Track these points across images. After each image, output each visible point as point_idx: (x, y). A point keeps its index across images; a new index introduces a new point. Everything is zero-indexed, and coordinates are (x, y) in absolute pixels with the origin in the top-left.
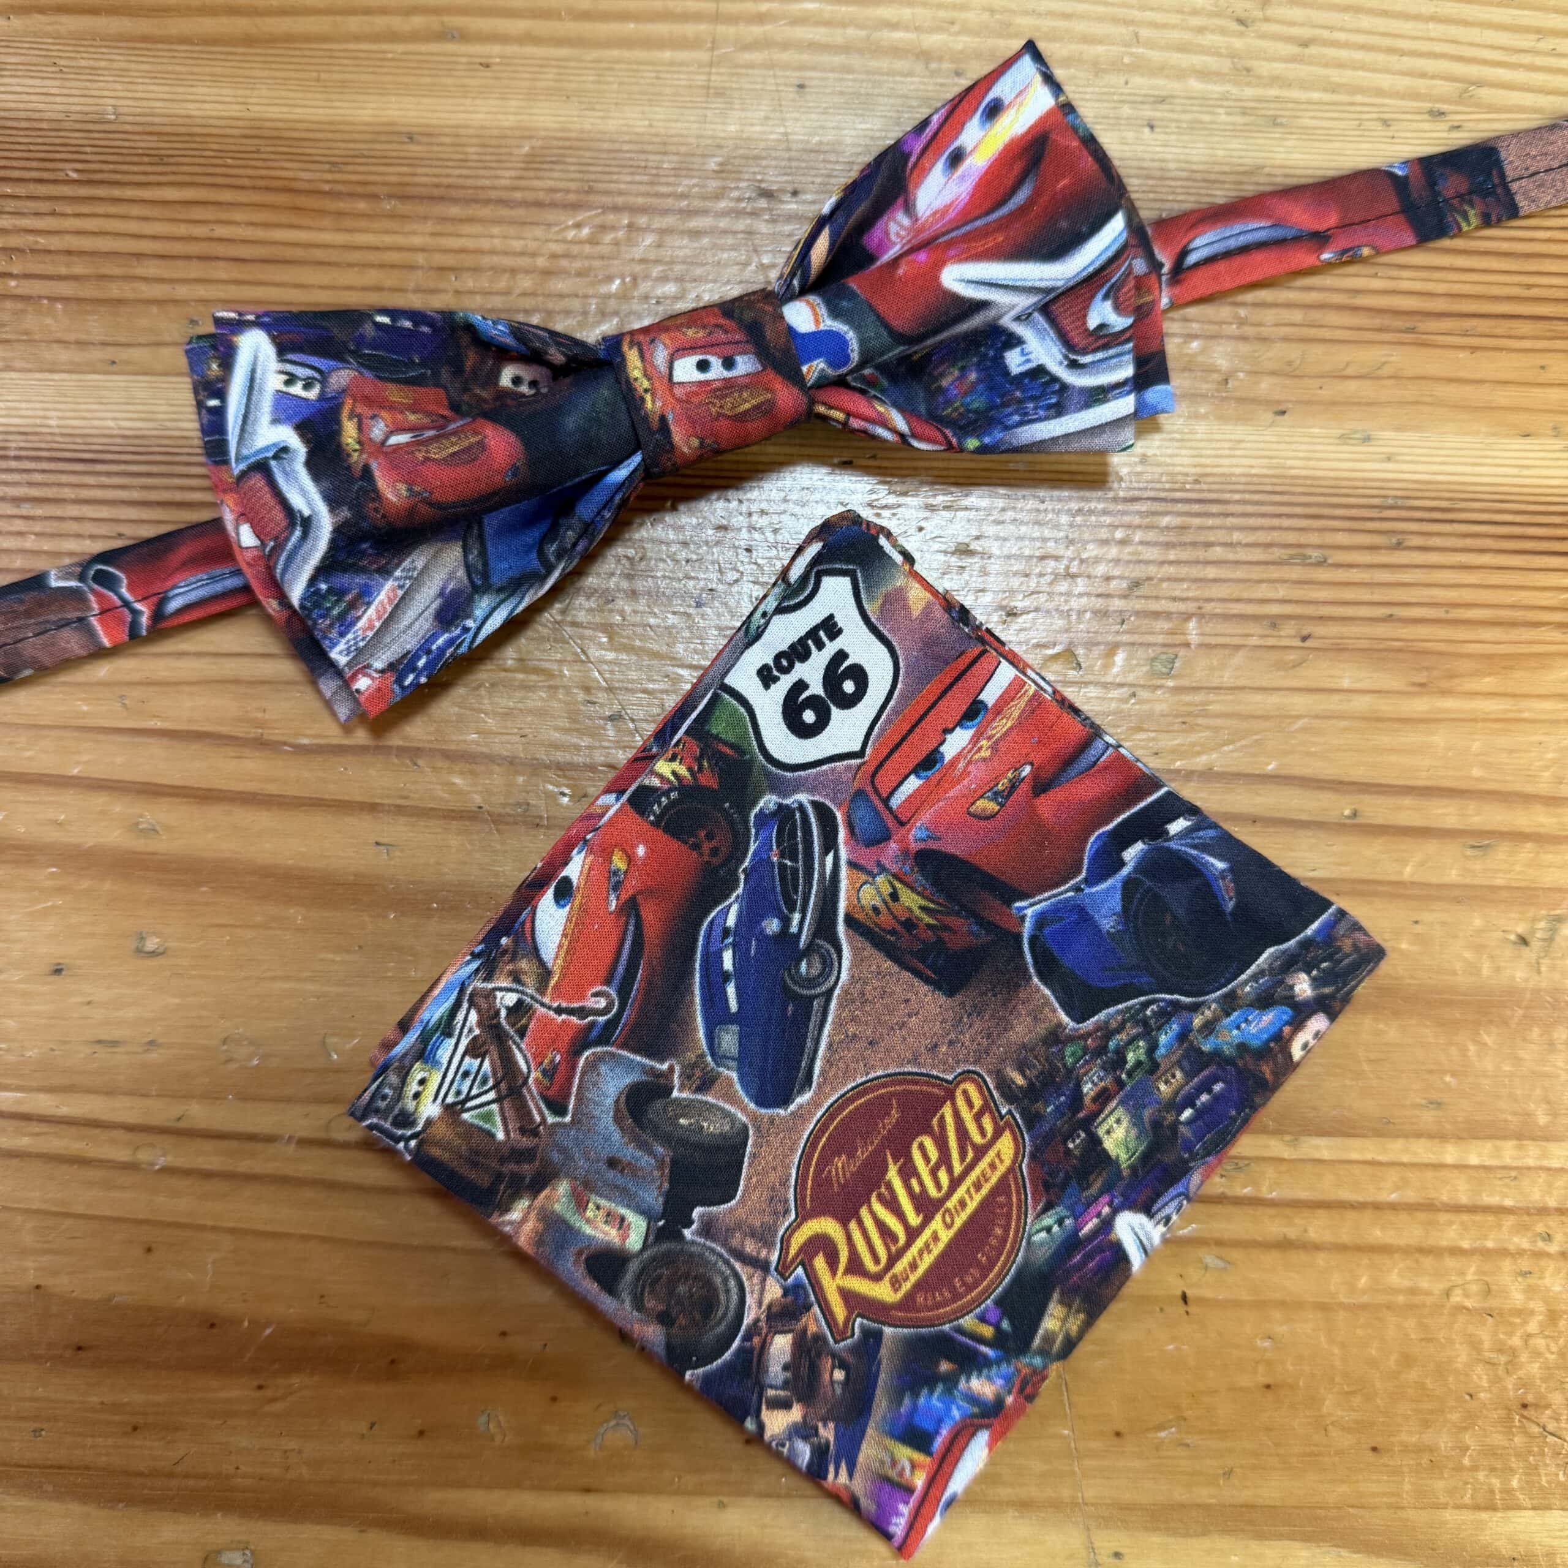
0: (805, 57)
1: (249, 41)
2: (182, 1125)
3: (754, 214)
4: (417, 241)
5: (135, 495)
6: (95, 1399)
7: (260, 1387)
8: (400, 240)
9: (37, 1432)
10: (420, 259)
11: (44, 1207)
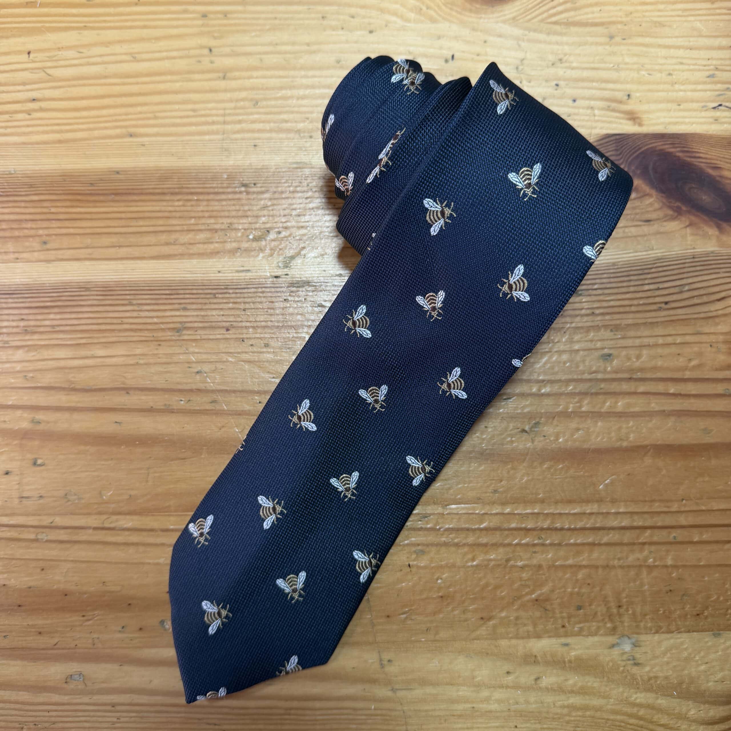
0: (256, 135)
1: (60, 142)
2: (53, 525)
3: (241, 192)
4: (122, 209)
5: (27, 305)
6: (25, 624)
7: (83, 616)
8: (115, 209)
9: (5, 636)
10: (123, 215)
11: (6, 557)
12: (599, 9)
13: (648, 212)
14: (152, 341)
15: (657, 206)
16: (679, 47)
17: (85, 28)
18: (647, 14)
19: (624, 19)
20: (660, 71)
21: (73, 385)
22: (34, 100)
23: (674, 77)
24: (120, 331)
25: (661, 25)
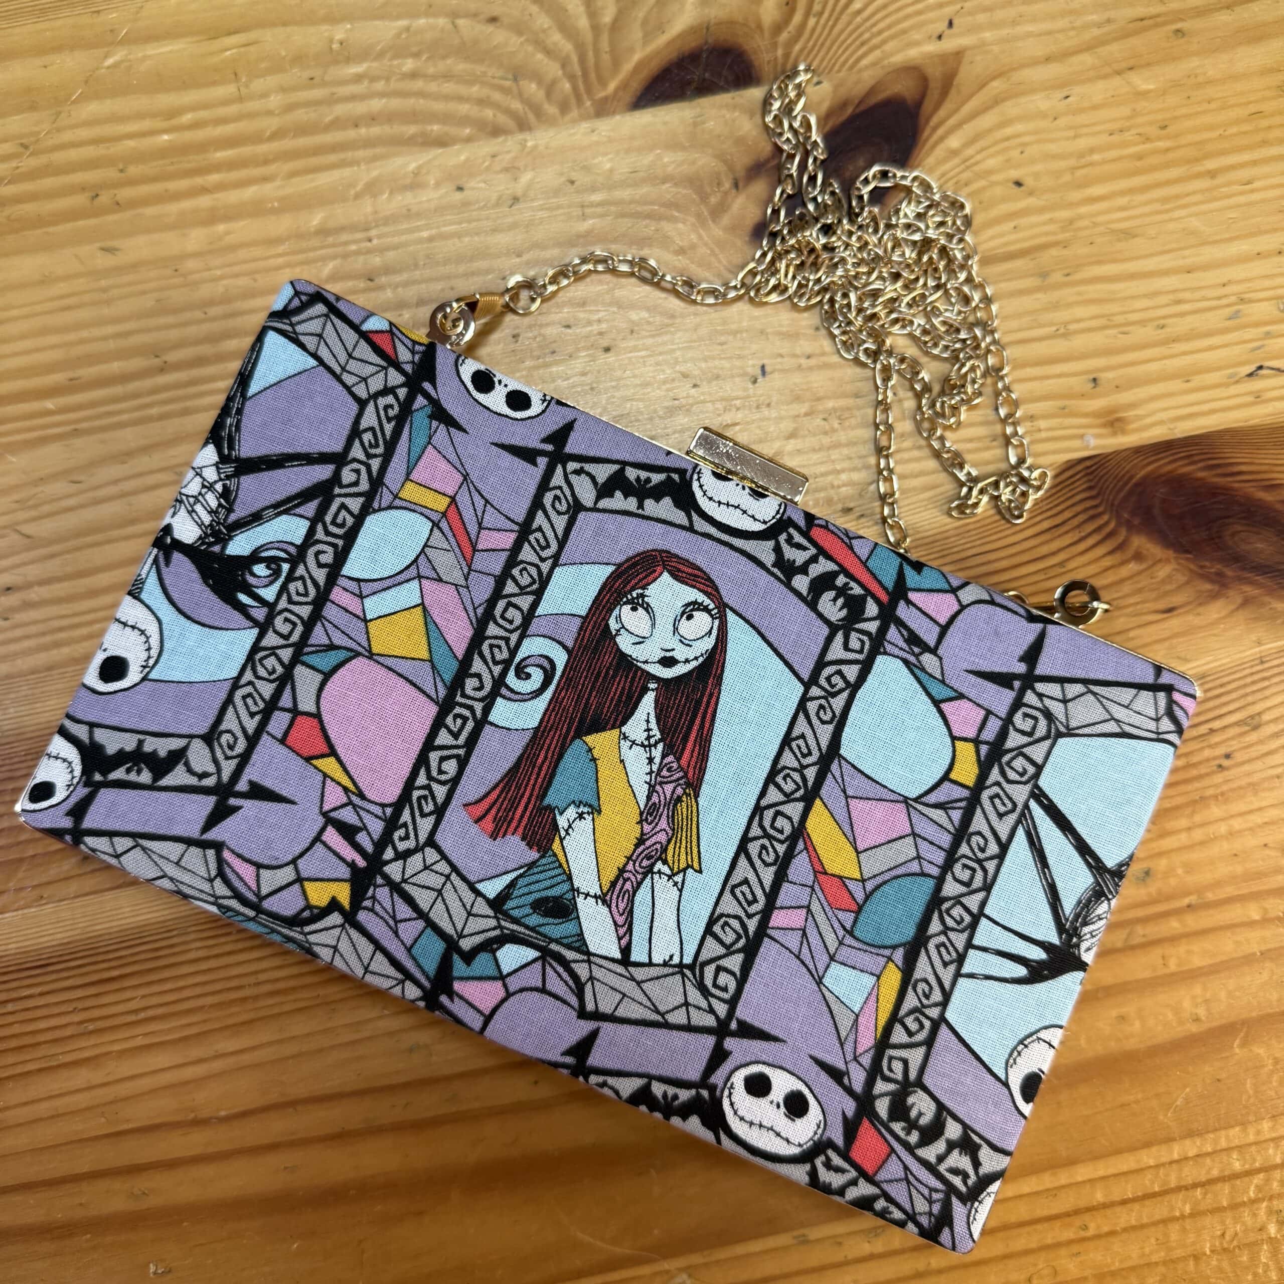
12: (1012, 224)
13: (1167, 593)
14: (318, 1005)
15: (1181, 578)
16: (1166, 273)
17: (76, 433)
18: (1101, 219)
19: (1061, 237)
20: (1142, 323)
21: (192, 1116)
22: (9, 589)
23: (1168, 330)
24: (256, 998)
25: (1128, 234)
